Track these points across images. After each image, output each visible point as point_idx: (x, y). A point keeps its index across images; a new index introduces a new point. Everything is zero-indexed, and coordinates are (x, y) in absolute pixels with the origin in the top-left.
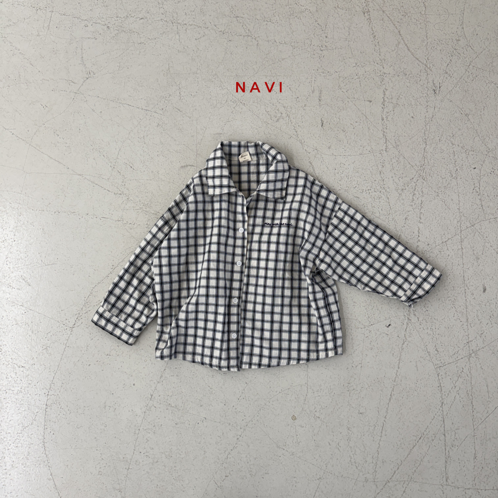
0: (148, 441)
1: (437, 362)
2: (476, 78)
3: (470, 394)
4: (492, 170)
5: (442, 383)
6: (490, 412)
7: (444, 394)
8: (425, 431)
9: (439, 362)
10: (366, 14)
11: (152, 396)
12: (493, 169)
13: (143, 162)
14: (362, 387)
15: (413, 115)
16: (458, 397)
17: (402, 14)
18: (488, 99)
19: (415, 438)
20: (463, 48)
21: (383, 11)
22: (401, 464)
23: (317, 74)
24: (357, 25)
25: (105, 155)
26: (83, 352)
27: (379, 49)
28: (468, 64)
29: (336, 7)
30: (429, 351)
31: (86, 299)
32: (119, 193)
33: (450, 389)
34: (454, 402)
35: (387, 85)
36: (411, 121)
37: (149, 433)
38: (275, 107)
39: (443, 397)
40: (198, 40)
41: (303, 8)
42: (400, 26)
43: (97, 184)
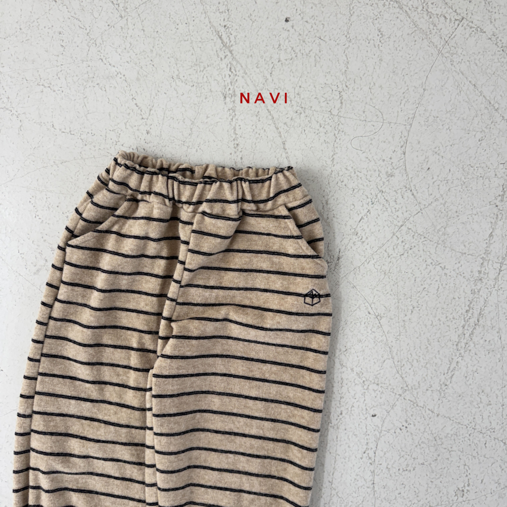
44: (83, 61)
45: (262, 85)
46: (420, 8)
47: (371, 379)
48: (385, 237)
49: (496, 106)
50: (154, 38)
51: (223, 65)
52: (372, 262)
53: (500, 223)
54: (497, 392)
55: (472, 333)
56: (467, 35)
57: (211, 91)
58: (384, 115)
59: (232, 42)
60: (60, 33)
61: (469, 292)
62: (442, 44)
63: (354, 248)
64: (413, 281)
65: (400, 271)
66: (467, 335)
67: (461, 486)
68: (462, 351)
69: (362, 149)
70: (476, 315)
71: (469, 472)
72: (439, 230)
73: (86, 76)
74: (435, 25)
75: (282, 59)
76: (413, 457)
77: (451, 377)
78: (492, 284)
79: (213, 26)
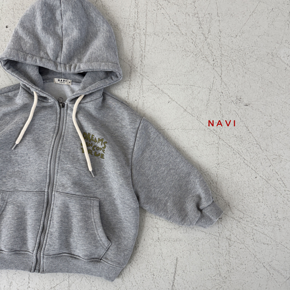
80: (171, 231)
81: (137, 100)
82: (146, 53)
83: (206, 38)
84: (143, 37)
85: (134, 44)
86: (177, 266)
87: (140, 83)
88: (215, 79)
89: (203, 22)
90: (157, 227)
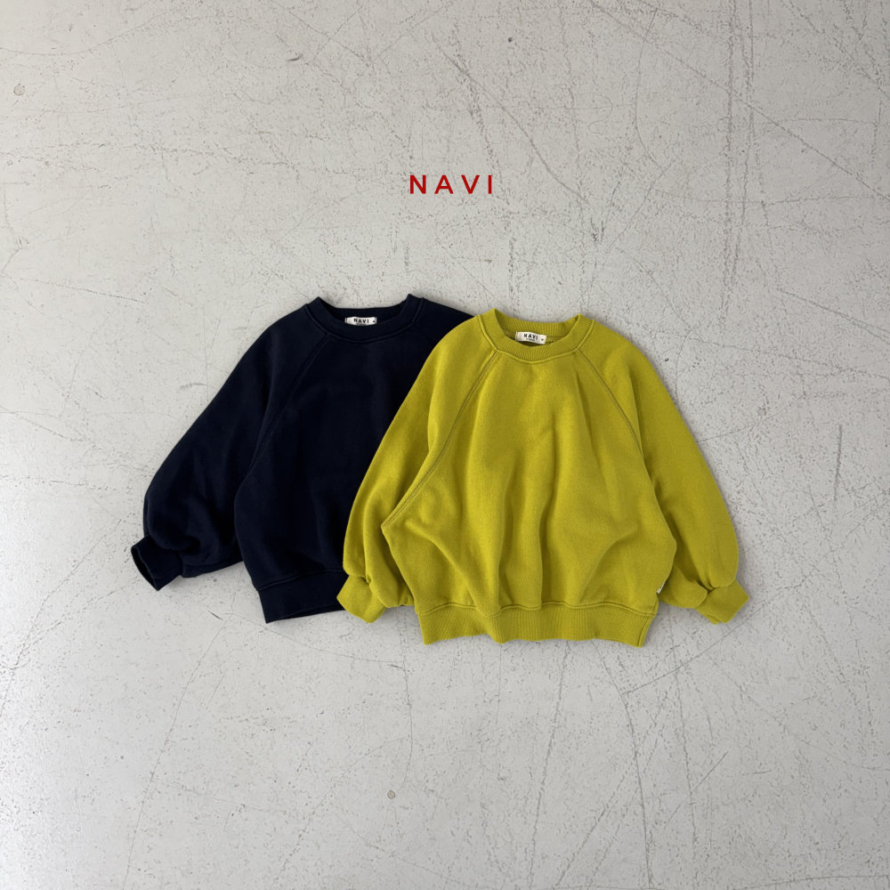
0: (151, 849)
1: (623, 685)
2: (663, 210)
3: (681, 735)
4: (696, 361)
5: (633, 719)
6: (715, 762)
7: (638, 737)
8: (610, 801)
9: (626, 685)
10: (474, 115)
11: (153, 774)
12: (697, 358)
13: (116, 383)
14: (502, 735)
15: (560, 280)
16: (661, 740)
17: (534, 110)
18: (684, 243)
19: (593, 814)
20: (638, 161)
21: (503, 108)
22: (573, 860)
23: (399, 221)
24: (460, 133)
25: (53, 378)
26: (34, 708)
27: (500, 172)
28: (649, 187)
29: (425, 106)
30: (608, 666)
31: (33, 620)
32: (79, 438)
33: (648, 728)
34: (656, 750)
35: (516, 232)
36: (557, 290)
37: (152, 836)
38: (333, 279)
39: (637, 743)
40: (197, 176)
41: (370, 110)
42: (532, 131)
43: (41, 426)
44: (342, 109)
45: (501, 98)
46: (619, 8)
47: (656, 328)
48: (638, 202)
49: (704, 74)
50: (400, 78)
51: (464, 87)
52: (633, 226)
53: (733, 169)
54: (770, 314)
55: (734, 268)
56: (664, 22)
57: (458, 111)
58: (612, 101)
59: (468, 67)
60: (317, 89)
61: (722, 233)
62: (645, 32)
63: (614, 217)
64: (672, 235)
65: (659, 229)
66: (731, 270)
67: (761, 405)
68: (730, 285)
69: (601, 132)
70: (733, 252)
71: (765, 390)
72: (683, 187)
73: (347, 121)
74: (635, 19)
75: (514, 72)
76: (712, 388)
77: (727, 310)
78: (740, 221)
79: (447, 57)
80: (825, 379)
81: (746, 151)
82: (755, 67)
83: (860, 36)
84: (748, 41)
85: (732, 54)
86: (843, 441)
87: (748, 119)
88: (882, 106)
89: (853, 8)
90: (801, 373)
